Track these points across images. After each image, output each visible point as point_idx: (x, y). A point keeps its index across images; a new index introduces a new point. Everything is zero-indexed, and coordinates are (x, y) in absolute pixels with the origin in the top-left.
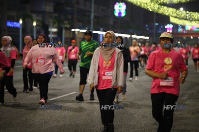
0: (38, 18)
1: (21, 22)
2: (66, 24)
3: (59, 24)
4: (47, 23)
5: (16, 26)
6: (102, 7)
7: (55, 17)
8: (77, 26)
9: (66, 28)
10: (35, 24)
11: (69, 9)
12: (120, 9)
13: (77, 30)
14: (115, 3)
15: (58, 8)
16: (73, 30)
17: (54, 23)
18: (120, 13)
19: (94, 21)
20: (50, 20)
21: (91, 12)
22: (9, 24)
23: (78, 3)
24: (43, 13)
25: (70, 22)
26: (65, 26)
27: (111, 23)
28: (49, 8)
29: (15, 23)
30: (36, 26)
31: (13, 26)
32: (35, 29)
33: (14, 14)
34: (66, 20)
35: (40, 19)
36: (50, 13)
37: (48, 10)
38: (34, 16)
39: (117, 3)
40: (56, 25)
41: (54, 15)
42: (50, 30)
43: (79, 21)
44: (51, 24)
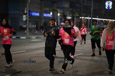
0: (61, 11)
1: (51, 14)
2: (77, 14)
3: (72, 15)
4: (65, 14)
5: (48, 16)
6: (98, 4)
7: (70, 10)
8: (83, 15)
9: (77, 17)
10: (59, 15)
11: (78, 5)
12: (109, 5)
13: (83, 17)
14: (106, 2)
15: (72, 5)
16: (81, 18)
17: (70, 14)
18: (109, 7)
19: (93, 12)
20: (67, 12)
21: (91, 7)
22: (45, 15)
23: (83, 2)
24: (63, 8)
25: (79, 13)
26: (76, 15)
27: (103, 13)
28: (67, 5)
29: (48, 14)
30: (60, 16)
31: (47, 16)
32: (59, 17)
33: (47, 9)
34: (76, 12)
35: (62, 12)
36: (67, 8)
37: (66, 7)
38: (58, 10)
39: (107, 1)
40: (71, 15)
41: (69, 9)
42: (67, 18)
43: (84, 12)
44: (68, 14)
